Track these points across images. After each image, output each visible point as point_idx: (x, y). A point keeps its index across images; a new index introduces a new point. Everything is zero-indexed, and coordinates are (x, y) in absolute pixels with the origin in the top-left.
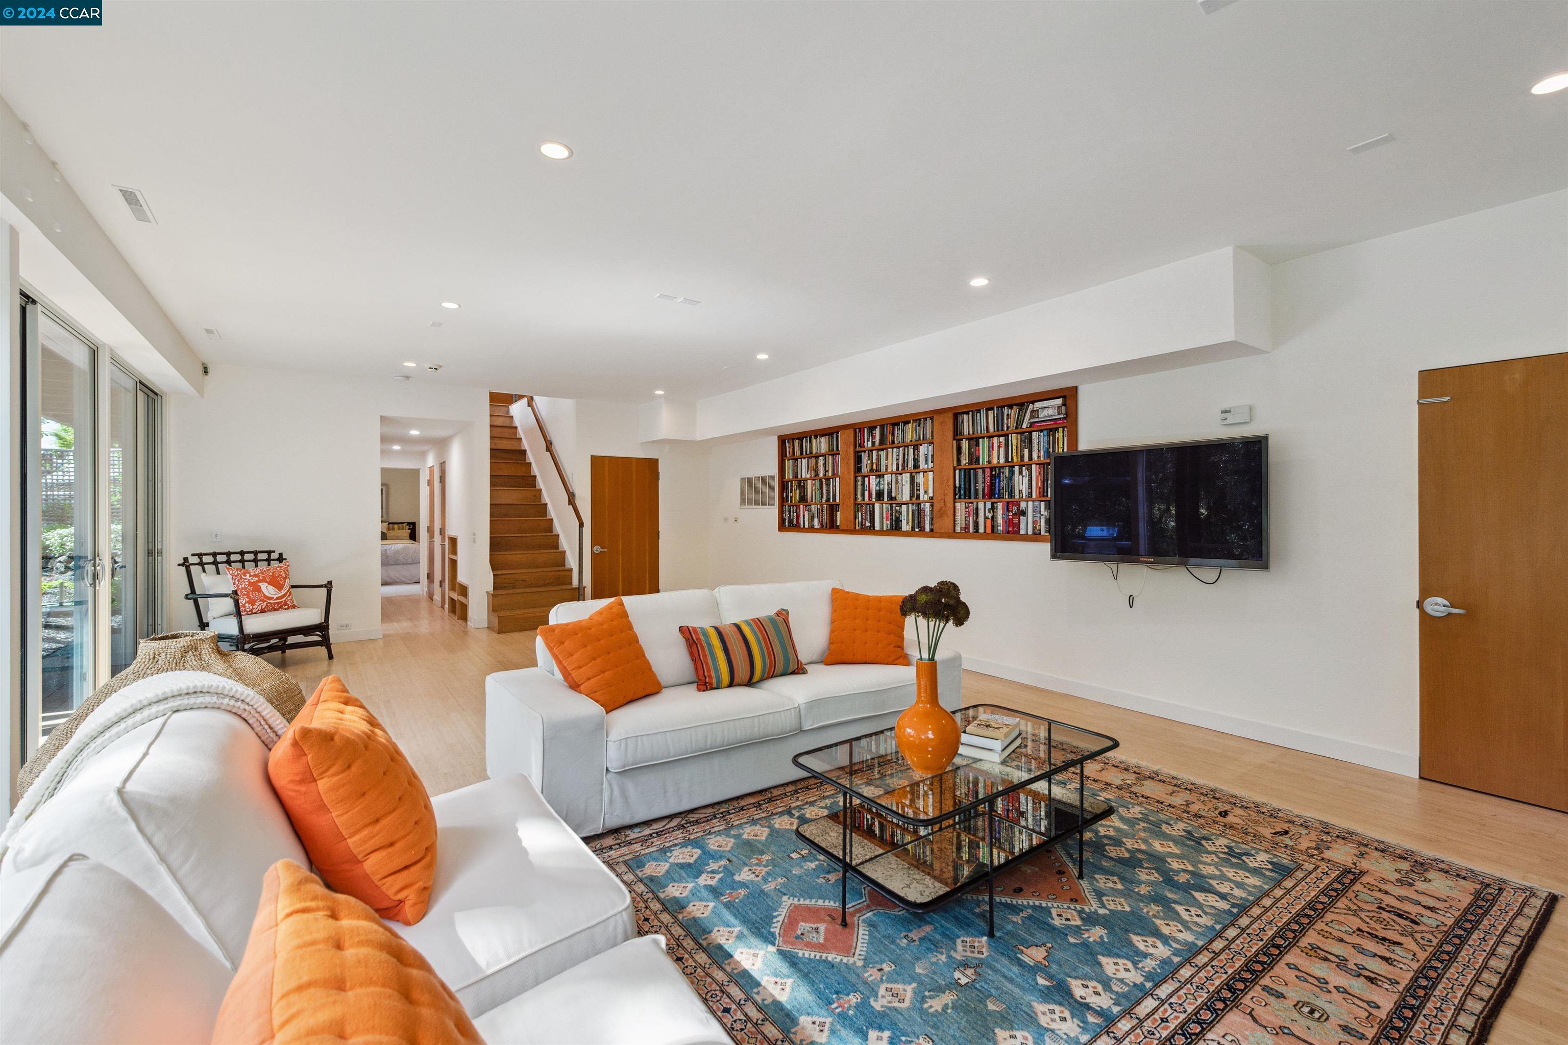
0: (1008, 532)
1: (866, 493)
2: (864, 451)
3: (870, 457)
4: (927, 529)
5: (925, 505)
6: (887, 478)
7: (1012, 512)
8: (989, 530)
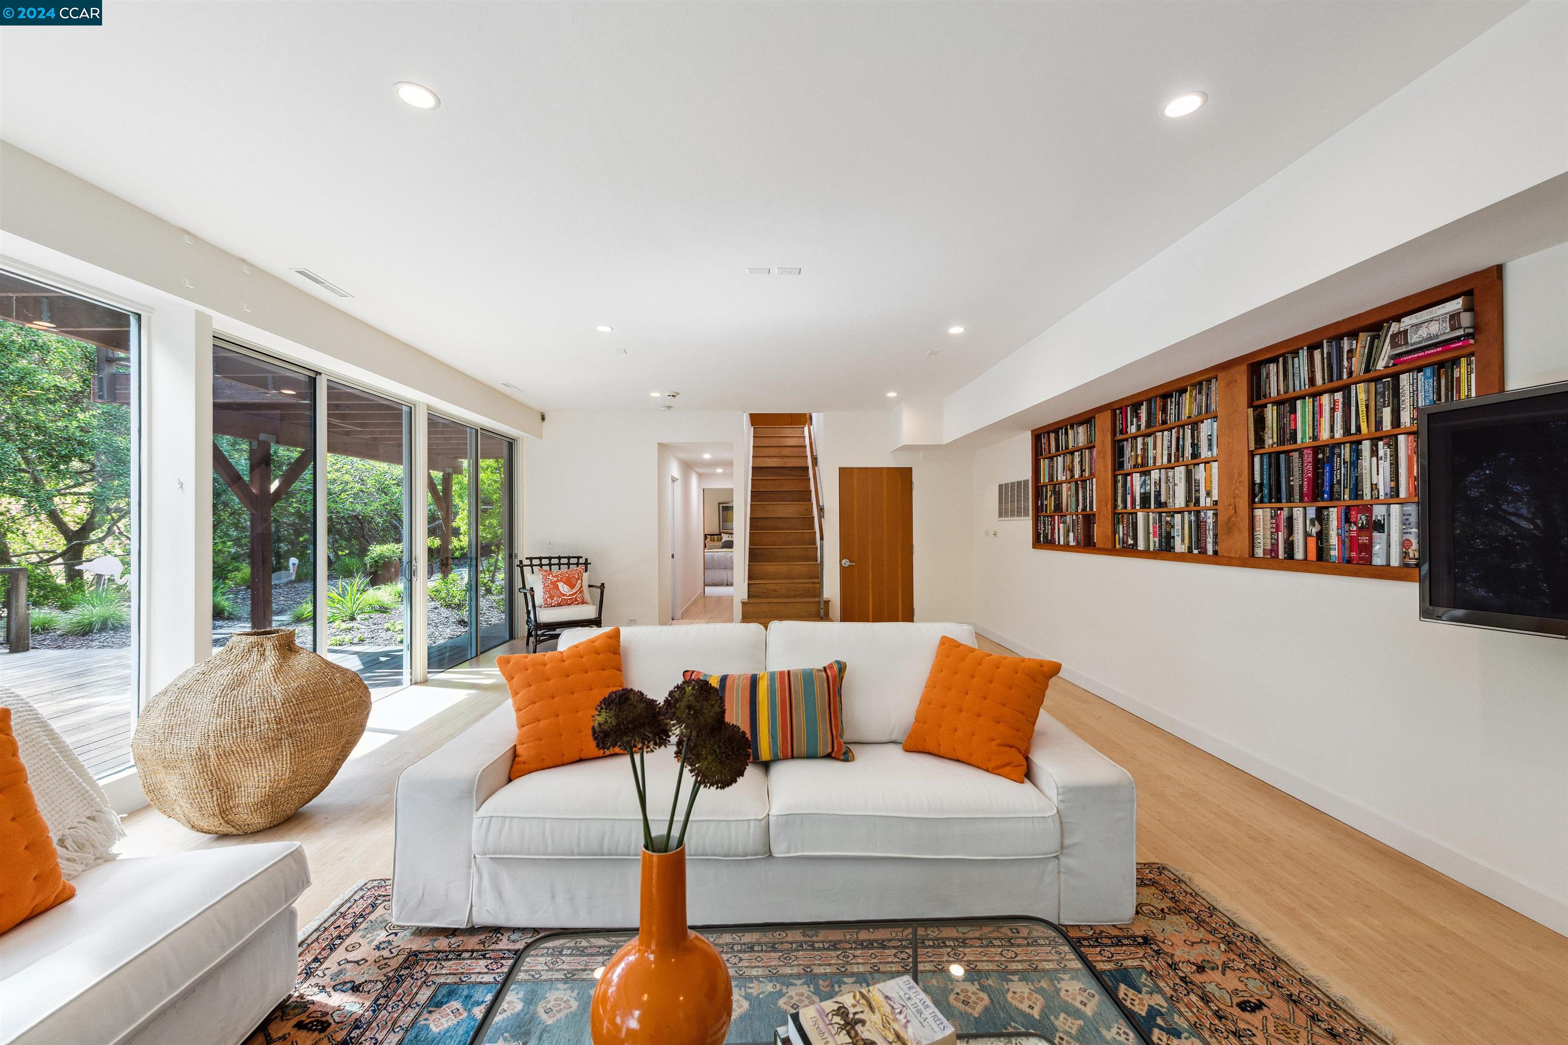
0: (1349, 561)
1: (1129, 497)
2: (1127, 440)
3: (1134, 448)
4: (1210, 551)
5: (1205, 514)
6: (1155, 475)
7: (1356, 524)
8: (1312, 555)
